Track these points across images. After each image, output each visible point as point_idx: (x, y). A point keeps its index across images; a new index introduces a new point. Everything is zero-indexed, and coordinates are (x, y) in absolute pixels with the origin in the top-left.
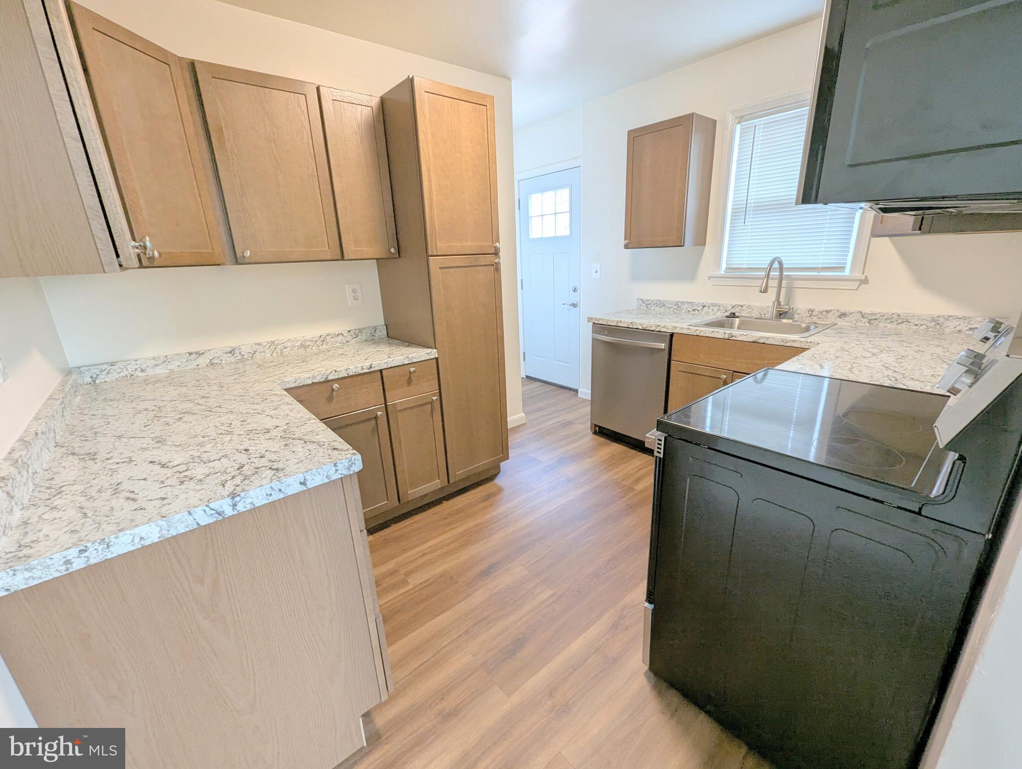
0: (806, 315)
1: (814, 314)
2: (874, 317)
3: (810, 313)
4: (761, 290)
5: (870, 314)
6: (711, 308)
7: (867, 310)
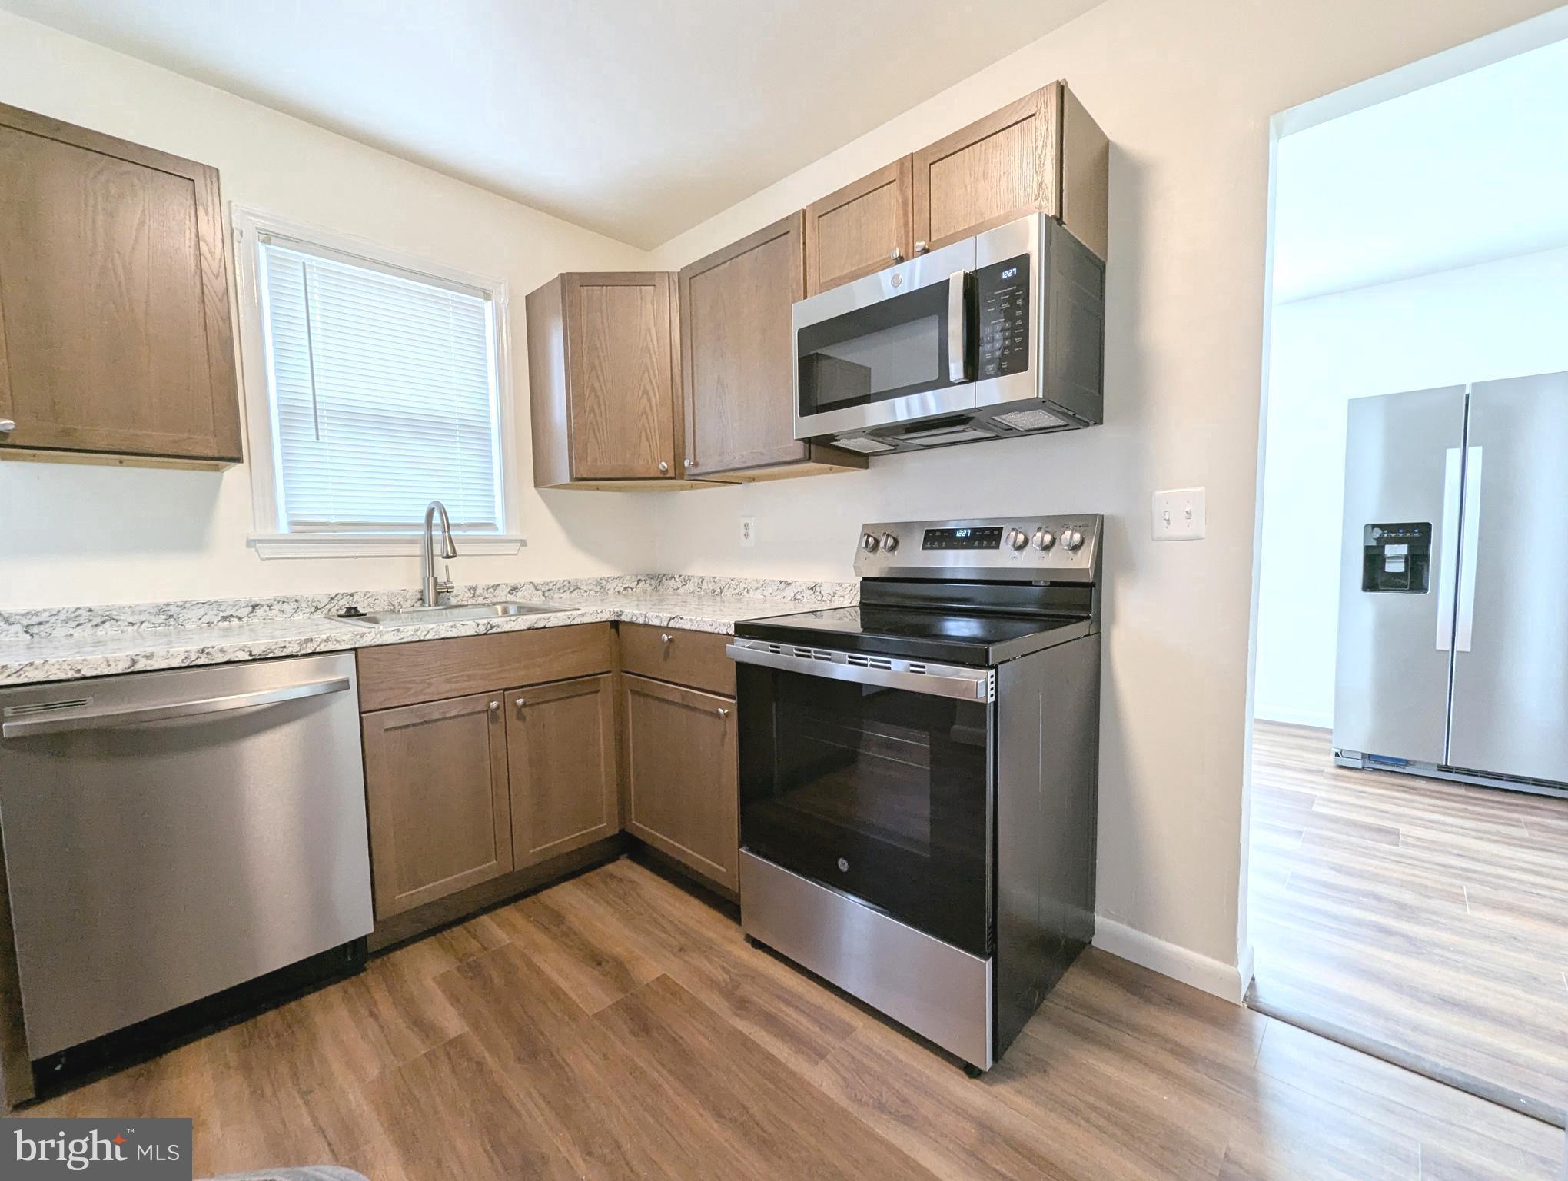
0: (466, 595)
1: (478, 593)
2: (547, 588)
3: (472, 592)
4: (447, 554)
5: (542, 585)
7: (537, 580)
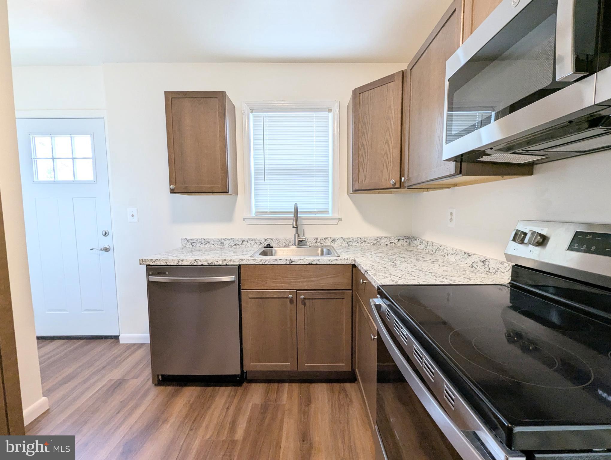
0: (313, 242)
1: (318, 241)
2: (349, 240)
3: (316, 240)
4: (294, 226)
5: (347, 239)
6: (249, 242)
7: (345, 237)
